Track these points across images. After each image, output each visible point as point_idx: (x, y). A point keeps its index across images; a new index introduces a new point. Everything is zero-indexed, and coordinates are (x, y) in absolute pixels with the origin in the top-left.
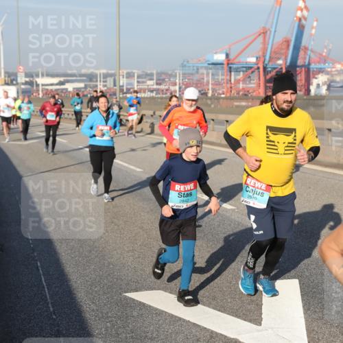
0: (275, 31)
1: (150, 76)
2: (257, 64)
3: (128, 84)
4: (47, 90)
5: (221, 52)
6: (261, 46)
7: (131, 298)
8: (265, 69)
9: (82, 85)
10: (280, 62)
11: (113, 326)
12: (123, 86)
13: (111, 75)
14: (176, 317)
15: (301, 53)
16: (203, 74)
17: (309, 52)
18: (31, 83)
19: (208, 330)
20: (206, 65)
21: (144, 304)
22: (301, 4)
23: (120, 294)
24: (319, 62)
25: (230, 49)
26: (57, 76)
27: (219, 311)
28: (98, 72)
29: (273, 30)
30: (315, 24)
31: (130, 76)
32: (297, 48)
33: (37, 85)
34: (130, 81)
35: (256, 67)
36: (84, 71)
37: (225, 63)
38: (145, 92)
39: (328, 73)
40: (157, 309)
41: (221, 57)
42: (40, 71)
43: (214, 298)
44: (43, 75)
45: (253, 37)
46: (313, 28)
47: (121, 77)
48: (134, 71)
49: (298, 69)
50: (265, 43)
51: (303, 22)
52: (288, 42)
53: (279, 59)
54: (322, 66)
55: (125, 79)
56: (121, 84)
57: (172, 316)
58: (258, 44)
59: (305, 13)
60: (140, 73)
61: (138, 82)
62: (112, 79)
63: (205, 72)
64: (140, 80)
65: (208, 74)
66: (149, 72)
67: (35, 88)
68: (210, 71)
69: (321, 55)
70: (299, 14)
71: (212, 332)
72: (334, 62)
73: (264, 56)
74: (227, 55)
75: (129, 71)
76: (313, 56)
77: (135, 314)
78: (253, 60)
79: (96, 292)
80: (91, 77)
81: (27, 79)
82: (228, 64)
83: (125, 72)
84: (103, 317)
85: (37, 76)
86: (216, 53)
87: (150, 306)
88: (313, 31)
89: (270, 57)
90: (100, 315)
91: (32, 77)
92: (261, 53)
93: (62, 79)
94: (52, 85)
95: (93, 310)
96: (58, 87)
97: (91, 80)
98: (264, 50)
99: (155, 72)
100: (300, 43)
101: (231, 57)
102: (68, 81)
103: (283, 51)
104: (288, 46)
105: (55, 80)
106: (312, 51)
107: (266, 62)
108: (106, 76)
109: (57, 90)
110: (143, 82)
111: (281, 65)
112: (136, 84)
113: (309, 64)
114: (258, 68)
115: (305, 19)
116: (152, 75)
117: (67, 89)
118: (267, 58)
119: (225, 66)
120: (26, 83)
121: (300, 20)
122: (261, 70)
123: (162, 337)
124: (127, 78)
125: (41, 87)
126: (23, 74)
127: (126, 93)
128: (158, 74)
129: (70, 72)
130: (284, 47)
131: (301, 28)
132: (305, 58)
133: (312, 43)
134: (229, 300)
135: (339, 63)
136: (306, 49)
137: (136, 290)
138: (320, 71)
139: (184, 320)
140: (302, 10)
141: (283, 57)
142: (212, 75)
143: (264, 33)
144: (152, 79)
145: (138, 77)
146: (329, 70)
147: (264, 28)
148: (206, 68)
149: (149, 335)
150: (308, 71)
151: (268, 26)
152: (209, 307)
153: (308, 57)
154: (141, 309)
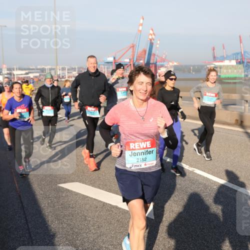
0: (138, 46)
1: (74, 69)
2: (130, 62)
3: (62, 74)
4: (19, 77)
5: (111, 57)
6: (132, 53)
7: (61, 187)
8: (134, 65)
9: (38, 74)
10: (142, 61)
11: (52, 202)
12: (60, 75)
13: (54, 69)
14: (85, 196)
15: (152, 57)
16: (102, 68)
17: (156, 57)
18: (10, 74)
19: (102, 202)
20: (103, 63)
21: (68, 190)
22: (151, 32)
23: (56, 185)
24: (161, 62)
25: (116, 55)
26: (25, 69)
27: (108, 191)
28: (46, 67)
29: (137, 45)
30: (158, 42)
31: (63, 69)
32: (150, 54)
33: (14, 75)
34: (64, 72)
35: (129, 64)
36: (39, 67)
37: (113, 62)
38: (71, 78)
39: (166, 67)
40: (75, 192)
41: (111, 59)
42: (15, 67)
43: (106, 185)
44: (17, 69)
45: (127, 49)
46: (157, 44)
47: (58, 70)
48: (66, 67)
49: (151, 65)
50: (133, 52)
51: (153, 41)
52: (145, 51)
53: (141, 60)
54: (162, 63)
55: (61, 71)
56: (58, 73)
57: (83, 195)
58: (130, 52)
59: (153, 37)
60: (69, 67)
61: (68, 72)
62: (54, 71)
63: (103, 67)
64: (69, 71)
65: (105, 68)
66: (74, 67)
67: (12, 76)
68: (106, 67)
69: (162, 58)
70: (150, 37)
71: (104, 203)
72: (169, 61)
73: (133, 58)
74: (114, 58)
75: (63, 67)
76: (158, 58)
77: (64, 195)
78: (128, 60)
79: (43, 184)
80: (43, 70)
81: (8, 72)
82: (115, 63)
83: (61, 67)
84: (46, 198)
85: (14, 70)
86: (108, 57)
87: (72, 191)
88: (158, 46)
89: (136, 59)
90: (45, 197)
91: (11, 70)
92: (132, 57)
93: (27, 71)
94: (22, 74)
95: (41, 194)
96: (25, 76)
97: (43, 72)
98: (133, 56)
99: (76, 67)
100: (151, 52)
101: (117, 59)
102: (30, 73)
103: (143, 56)
104: (145, 53)
105: (24, 72)
106: (157, 56)
107: (135, 61)
108: (51, 69)
109: (24, 77)
110: (71, 73)
111: (142, 63)
112: (67, 73)
113: (156, 63)
114: (131, 65)
115: (154, 40)
116: (75, 69)
117: (29, 77)
118: (135, 59)
119: (114, 64)
120: (8, 74)
121: (151, 40)
122: (132, 66)
123: (78, 206)
124: (62, 70)
125: (16, 76)
126: (6, 69)
127: (62, 78)
128: (78, 68)
129: (31, 68)
130: (143, 54)
131: (151, 45)
132: (154, 60)
133: (157, 52)
134: (113, 186)
135: (171, 62)
136: (154, 55)
137: (65, 182)
138: (162, 66)
139: (90, 197)
140: (152, 35)
141: (143, 59)
142: (107, 68)
143: (133, 46)
144: (75, 71)
145: (68, 70)
146: (166, 65)
147: (133, 44)
148: (103, 65)
149: (71, 206)
150: (156, 66)
151: (135, 43)
152: (103, 190)
153: (155, 59)
154: (67, 192)
